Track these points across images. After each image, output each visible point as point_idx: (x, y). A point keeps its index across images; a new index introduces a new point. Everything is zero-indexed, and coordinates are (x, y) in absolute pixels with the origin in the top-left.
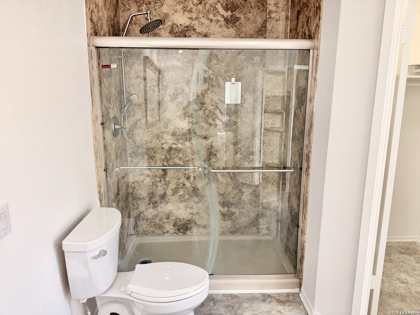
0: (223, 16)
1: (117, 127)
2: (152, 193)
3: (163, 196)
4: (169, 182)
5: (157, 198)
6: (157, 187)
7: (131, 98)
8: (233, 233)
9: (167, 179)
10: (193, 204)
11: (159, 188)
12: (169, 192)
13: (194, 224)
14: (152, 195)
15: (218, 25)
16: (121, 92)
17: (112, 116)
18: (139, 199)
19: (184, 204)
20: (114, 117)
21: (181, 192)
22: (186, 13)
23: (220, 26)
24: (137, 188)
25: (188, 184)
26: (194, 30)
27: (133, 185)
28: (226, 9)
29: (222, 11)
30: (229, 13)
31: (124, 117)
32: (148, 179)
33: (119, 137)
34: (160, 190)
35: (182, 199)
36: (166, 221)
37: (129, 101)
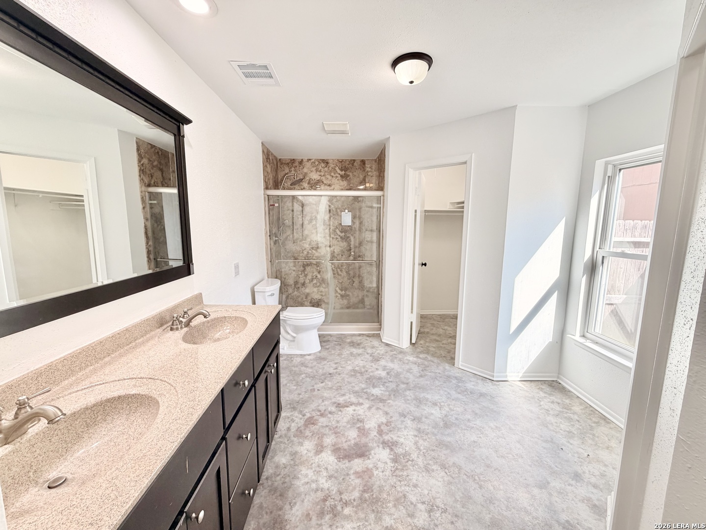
0: (339, 174)
1: (276, 239)
2: (296, 282)
3: (303, 284)
4: (307, 274)
5: (299, 285)
6: (299, 278)
7: (285, 222)
8: (348, 308)
9: (306, 273)
10: (322, 288)
11: (301, 278)
12: (307, 281)
13: (323, 302)
14: (296, 283)
15: (336, 180)
16: (279, 219)
17: (274, 232)
18: (288, 285)
19: (317, 288)
20: (275, 233)
21: (315, 281)
22: (318, 172)
23: (338, 180)
24: (287, 278)
25: (319, 276)
26: (323, 182)
27: (284, 277)
28: (341, 170)
29: (339, 171)
30: (343, 172)
31: (280, 233)
32: (294, 273)
33: (277, 245)
34: (301, 280)
35: (315, 286)
36: (305, 300)
37: (284, 224)
